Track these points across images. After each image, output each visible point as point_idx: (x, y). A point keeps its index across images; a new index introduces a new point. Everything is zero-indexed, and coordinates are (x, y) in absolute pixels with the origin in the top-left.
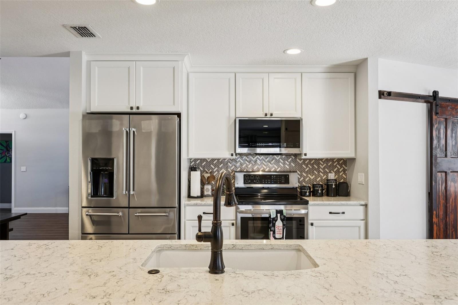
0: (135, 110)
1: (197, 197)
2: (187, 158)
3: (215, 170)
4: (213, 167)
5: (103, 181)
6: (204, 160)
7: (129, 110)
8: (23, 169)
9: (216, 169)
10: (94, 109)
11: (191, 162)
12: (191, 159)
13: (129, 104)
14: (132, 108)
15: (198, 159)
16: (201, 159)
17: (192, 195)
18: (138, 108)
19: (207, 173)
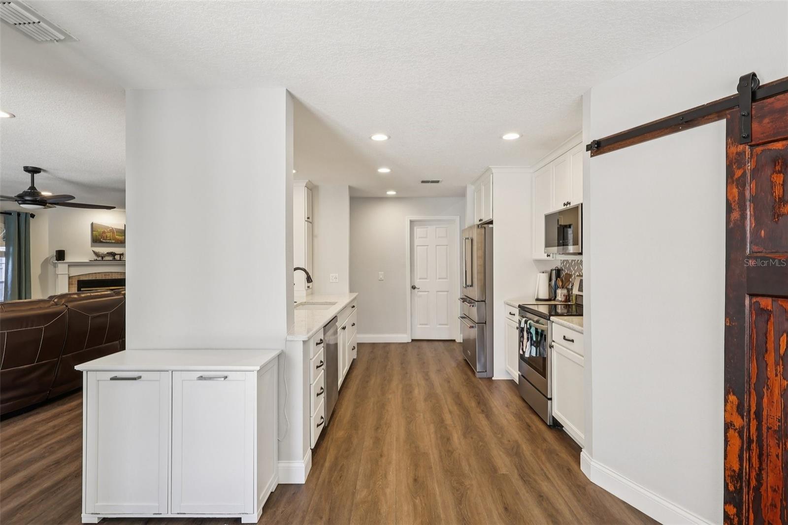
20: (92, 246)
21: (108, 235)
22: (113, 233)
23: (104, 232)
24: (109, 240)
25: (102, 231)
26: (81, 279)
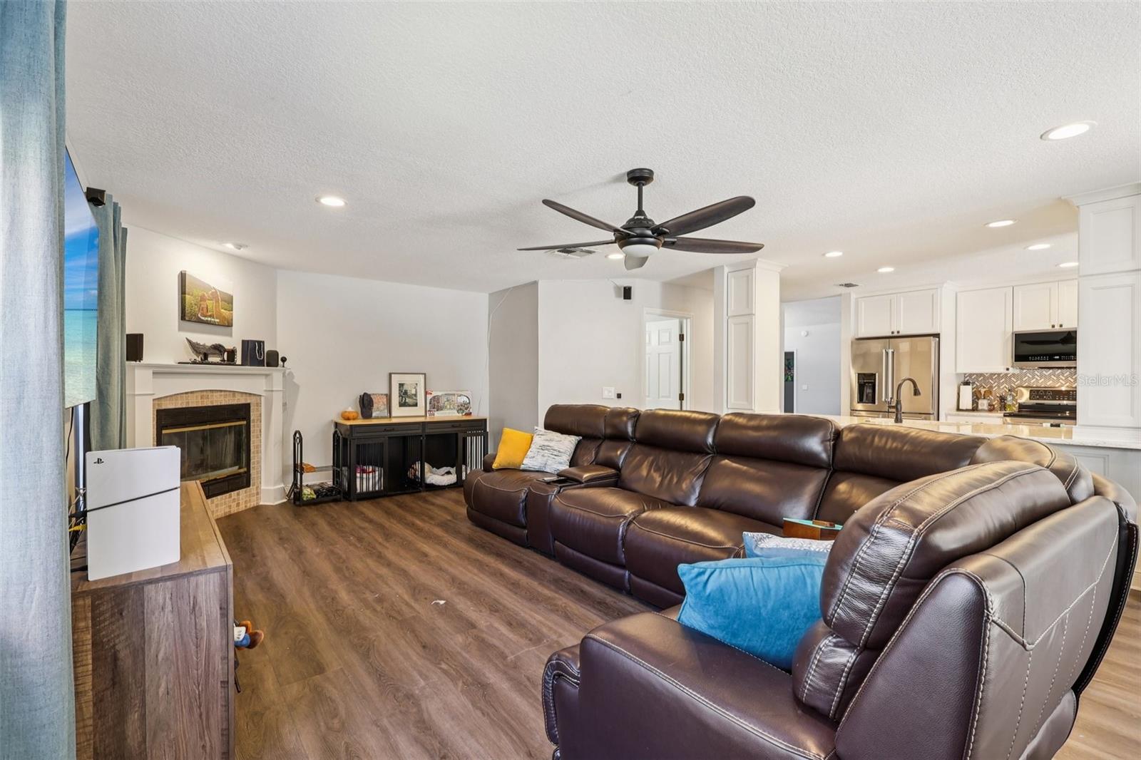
0: (896, 334)
1: (967, 410)
2: (954, 372)
3: (994, 385)
4: (992, 382)
5: (868, 391)
6: (981, 375)
7: (890, 334)
8: (805, 387)
9: (996, 384)
10: (861, 336)
11: (965, 377)
12: (965, 374)
13: (891, 328)
14: (893, 333)
15: (974, 374)
16: (977, 374)
17: (961, 408)
18: (898, 332)
19: (984, 387)
20: (180, 329)
21: (210, 304)
22: (217, 301)
23: (203, 299)
24: (210, 316)
25: (200, 294)
26: (163, 407)
